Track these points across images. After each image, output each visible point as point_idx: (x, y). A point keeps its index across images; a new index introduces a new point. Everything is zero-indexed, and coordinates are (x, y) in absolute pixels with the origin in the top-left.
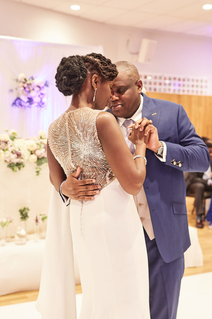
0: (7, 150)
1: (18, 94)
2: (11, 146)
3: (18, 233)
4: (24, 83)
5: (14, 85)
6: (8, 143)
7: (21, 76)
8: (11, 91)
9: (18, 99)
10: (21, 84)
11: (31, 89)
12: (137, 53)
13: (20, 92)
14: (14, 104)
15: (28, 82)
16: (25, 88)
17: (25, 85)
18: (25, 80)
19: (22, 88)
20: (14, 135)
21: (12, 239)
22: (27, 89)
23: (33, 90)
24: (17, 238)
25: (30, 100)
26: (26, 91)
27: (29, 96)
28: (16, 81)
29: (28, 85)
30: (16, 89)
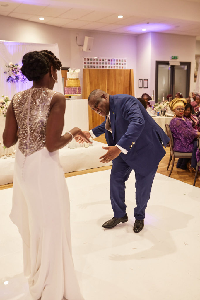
0: (4, 107)
1: (10, 74)
2: (6, 105)
3: (13, 151)
4: (13, 68)
5: (7, 69)
6: (4, 103)
7: (10, 64)
8: (5, 72)
9: (10, 77)
10: (11, 69)
11: (17, 71)
12: (83, 45)
13: (11, 73)
14: (8, 80)
15: (15, 67)
16: (13, 71)
17: (13, 69)
18: (13, 65)
19: (12, 71)
20: (7, 99)
21: (11, 155)
22: (15, 71)
23: (18, 72)
24: (13, 154)
25: (17, 78)
26: (14, 72)
27: (16, 76)
28: (7, 67)
29: (15, 69)
30: (8, 72)
